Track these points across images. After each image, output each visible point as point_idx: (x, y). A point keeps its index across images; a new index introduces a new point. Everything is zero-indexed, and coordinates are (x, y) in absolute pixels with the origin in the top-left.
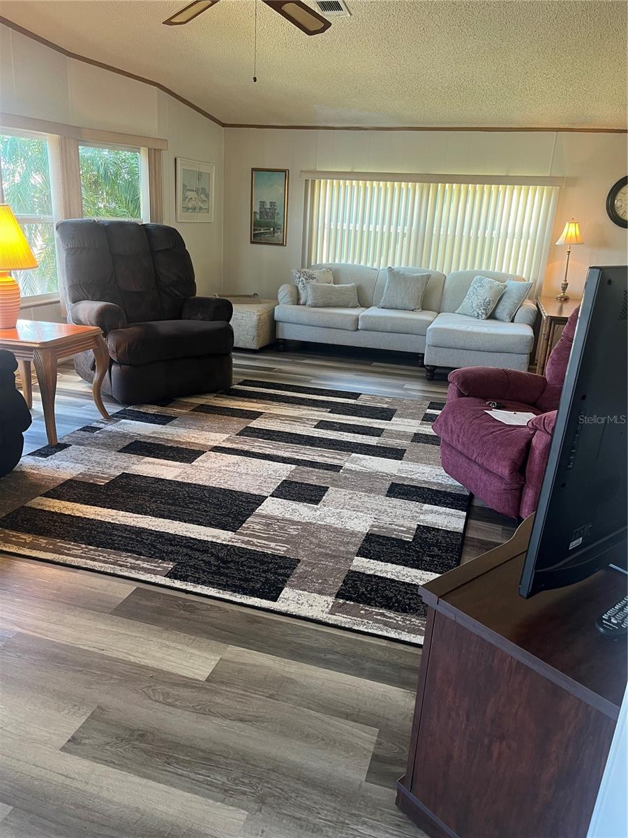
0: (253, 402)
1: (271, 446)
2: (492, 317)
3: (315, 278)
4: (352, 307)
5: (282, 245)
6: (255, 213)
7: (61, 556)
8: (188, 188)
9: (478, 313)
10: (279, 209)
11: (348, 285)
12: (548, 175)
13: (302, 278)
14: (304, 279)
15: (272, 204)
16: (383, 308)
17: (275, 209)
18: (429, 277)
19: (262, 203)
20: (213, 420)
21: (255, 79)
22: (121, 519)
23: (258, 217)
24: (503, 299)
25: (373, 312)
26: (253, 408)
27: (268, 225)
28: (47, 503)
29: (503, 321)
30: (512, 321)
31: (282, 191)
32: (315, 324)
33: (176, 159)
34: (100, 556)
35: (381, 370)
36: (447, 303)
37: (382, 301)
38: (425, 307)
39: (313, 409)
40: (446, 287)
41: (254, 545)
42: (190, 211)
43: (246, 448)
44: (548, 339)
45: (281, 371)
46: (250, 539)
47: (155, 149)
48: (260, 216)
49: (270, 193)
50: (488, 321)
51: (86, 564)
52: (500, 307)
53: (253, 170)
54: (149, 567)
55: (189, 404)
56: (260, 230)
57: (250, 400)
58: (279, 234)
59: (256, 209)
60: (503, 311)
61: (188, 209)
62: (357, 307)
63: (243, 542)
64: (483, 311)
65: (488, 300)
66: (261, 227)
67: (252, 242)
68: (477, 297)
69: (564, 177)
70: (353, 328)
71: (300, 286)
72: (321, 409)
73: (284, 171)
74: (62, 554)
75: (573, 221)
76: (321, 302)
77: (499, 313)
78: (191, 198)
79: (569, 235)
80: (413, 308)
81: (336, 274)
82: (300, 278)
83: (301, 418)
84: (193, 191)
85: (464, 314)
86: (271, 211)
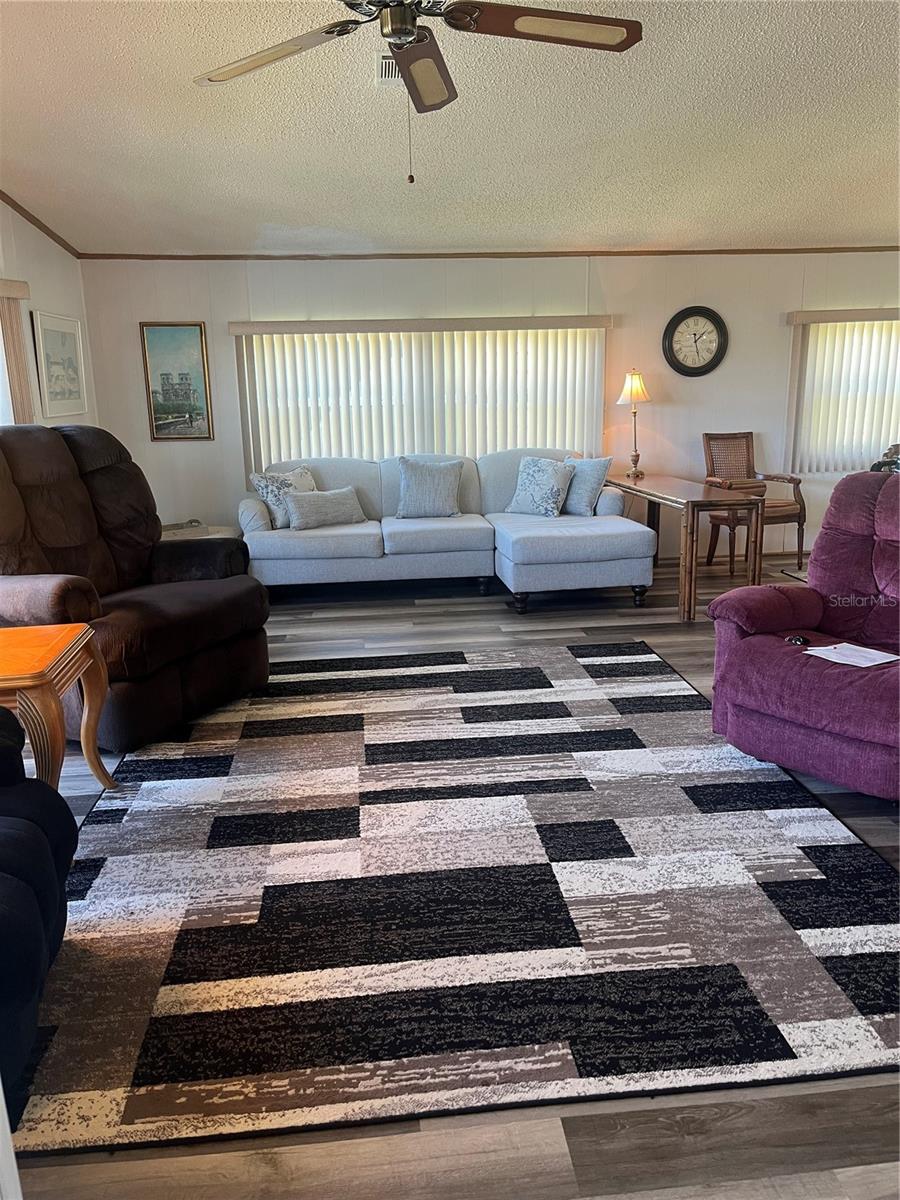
0: (322, 700)
1: (444, 771)
2: (564, 511)
3: (291, 485)
4: (357, 522)
5: (208, 438)
6: (155, 392)
7: (352, 1105)
8: (52, 360)
9: (546, 509)
10: (196, 384)
11: (344, 490)
12: (586, 314)
13: (270, 488)
14: (275, 489)
15: (183, 377)
16: (404, 518)
17: (189, 385)
18: (461, 465)
19: (166, 377)
20: (296, 747)
21: (411, 179)
22: (368, 982)
23: (160, 399)
24: (575, 482)
25: (391, 526)
26: (334, 710)
27: (179, 410)
28: (193, 996)
29: (580, 515)
30: (595, 514)
31: (196, 354)
32: (315, 555)
33: (31, 314)
34: (423, 1076)
35: (438, 610)
36: (491, 500)
37: (400, 507)
38: (464, 510)
39: (427, 691)
40: (482, 476)
41: (634, 960)
42: (59, 397)
43: (413, 784)
44: (692, 533)
45: (297, 639)
46: (621, 951)
47: (9, 298)
48: (164, 397)
49: (177, 360)
50: (562, 518)
51: (419, 1105)
52: (571, 496)
53: (142, 325)
54: (530, 1066)
55: (225, 727)
56: (167, 419)
57: (315, 697)
58: (200, 423)
59: (156, 385)
60: (579, 499)
61: (57, 394)
62: (363, 521)
63: (615, 960)
64: (553, 505)
65: (556, 489)
66: (169, 413)
67: (154, 439)
68: (539, 486)
69: (610, 316)
70: (380, 553)
71: (271, 499)
72: (437, 690)
73: (200, 325)
74: (348, 1098)
75: (634, 371)
76: (312, 520)
77: (573, 504)
78: (58, 376)
79: (634, 391)
80: (449, 512)
81: (318, 476)
82: (267, 487)
83: (429, 712)
84: (58, 363)
85: (521, 513)
86: (183, 387)
